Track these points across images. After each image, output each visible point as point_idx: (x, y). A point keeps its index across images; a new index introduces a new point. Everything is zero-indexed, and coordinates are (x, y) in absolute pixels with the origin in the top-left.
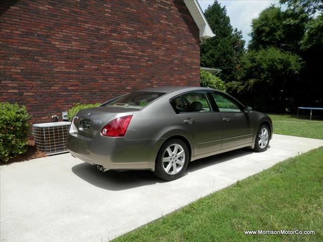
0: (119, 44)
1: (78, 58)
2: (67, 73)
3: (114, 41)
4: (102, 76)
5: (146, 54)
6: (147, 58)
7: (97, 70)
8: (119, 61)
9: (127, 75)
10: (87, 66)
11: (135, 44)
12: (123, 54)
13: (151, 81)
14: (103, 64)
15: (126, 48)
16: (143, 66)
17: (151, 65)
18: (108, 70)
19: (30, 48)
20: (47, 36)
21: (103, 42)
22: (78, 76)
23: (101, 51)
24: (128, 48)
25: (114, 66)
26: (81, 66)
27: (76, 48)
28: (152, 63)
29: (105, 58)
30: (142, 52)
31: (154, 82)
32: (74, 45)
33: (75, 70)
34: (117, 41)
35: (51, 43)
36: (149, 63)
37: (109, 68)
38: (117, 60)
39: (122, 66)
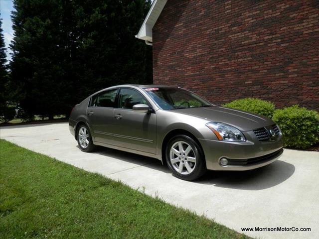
0: (239, 37)
1: (201, 62)
2: (192, 76)
3: (234, 35)
4: (219, 74)
5: (277, 36)
6: (279, 40)
7: (215, 68)
8: (238, 55)
9: (247, 68)
10: (207, 67)
11: (260, 29)
12: (244, 45)
13: (286, 69)
14: (221, 61)
15: (247, 38)
16: (272, 52)
17: (286, 48)
18: (226, 67)
19: (174, 63)
20: (183, 51)
21: (222, 40)
22: (200, 76)
23: (220, 50)
24: (250, 37)
25: (233, 61)
26: (202, 68)
27: (200, 54)
28: (287, 45)
29: (222, 56)
30: (272, 34)
31: (290, 71)
32: (198, 52)
33: (198, 73)
34: (236, 35)
35: (184, 56)
36: (282, 45)
37: (227, 65)
38: (236, 54)
39: (241, 60)
